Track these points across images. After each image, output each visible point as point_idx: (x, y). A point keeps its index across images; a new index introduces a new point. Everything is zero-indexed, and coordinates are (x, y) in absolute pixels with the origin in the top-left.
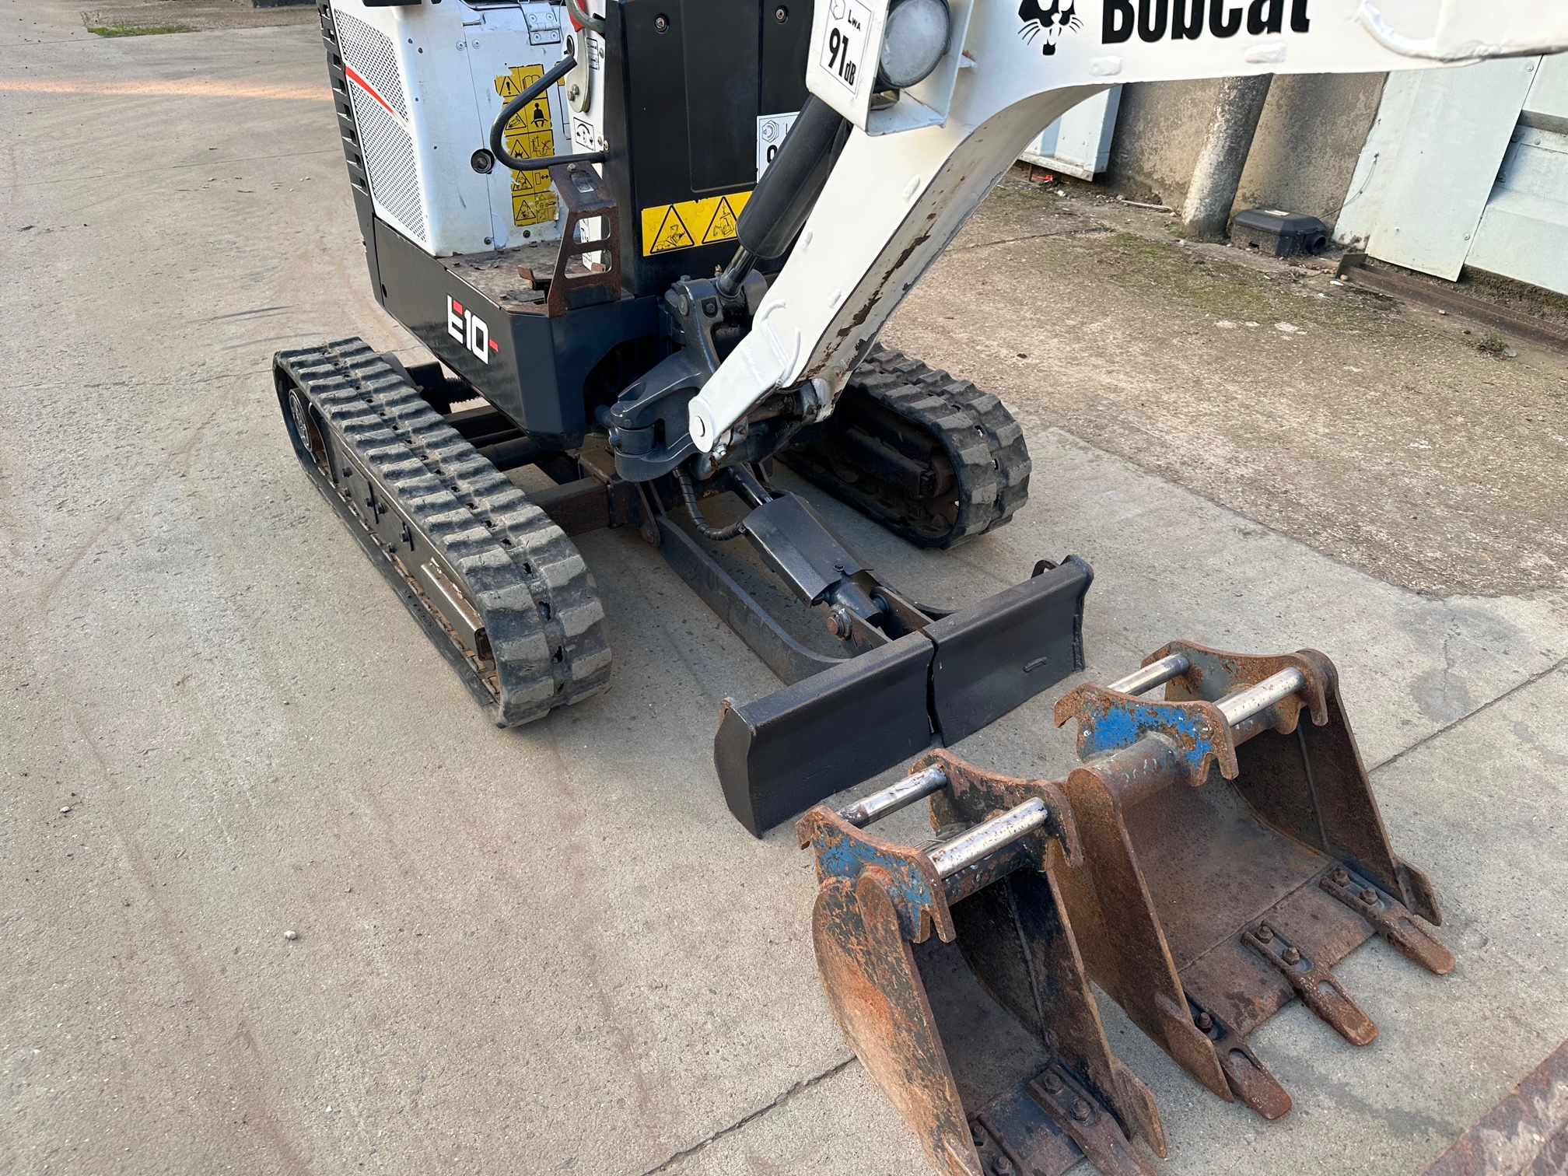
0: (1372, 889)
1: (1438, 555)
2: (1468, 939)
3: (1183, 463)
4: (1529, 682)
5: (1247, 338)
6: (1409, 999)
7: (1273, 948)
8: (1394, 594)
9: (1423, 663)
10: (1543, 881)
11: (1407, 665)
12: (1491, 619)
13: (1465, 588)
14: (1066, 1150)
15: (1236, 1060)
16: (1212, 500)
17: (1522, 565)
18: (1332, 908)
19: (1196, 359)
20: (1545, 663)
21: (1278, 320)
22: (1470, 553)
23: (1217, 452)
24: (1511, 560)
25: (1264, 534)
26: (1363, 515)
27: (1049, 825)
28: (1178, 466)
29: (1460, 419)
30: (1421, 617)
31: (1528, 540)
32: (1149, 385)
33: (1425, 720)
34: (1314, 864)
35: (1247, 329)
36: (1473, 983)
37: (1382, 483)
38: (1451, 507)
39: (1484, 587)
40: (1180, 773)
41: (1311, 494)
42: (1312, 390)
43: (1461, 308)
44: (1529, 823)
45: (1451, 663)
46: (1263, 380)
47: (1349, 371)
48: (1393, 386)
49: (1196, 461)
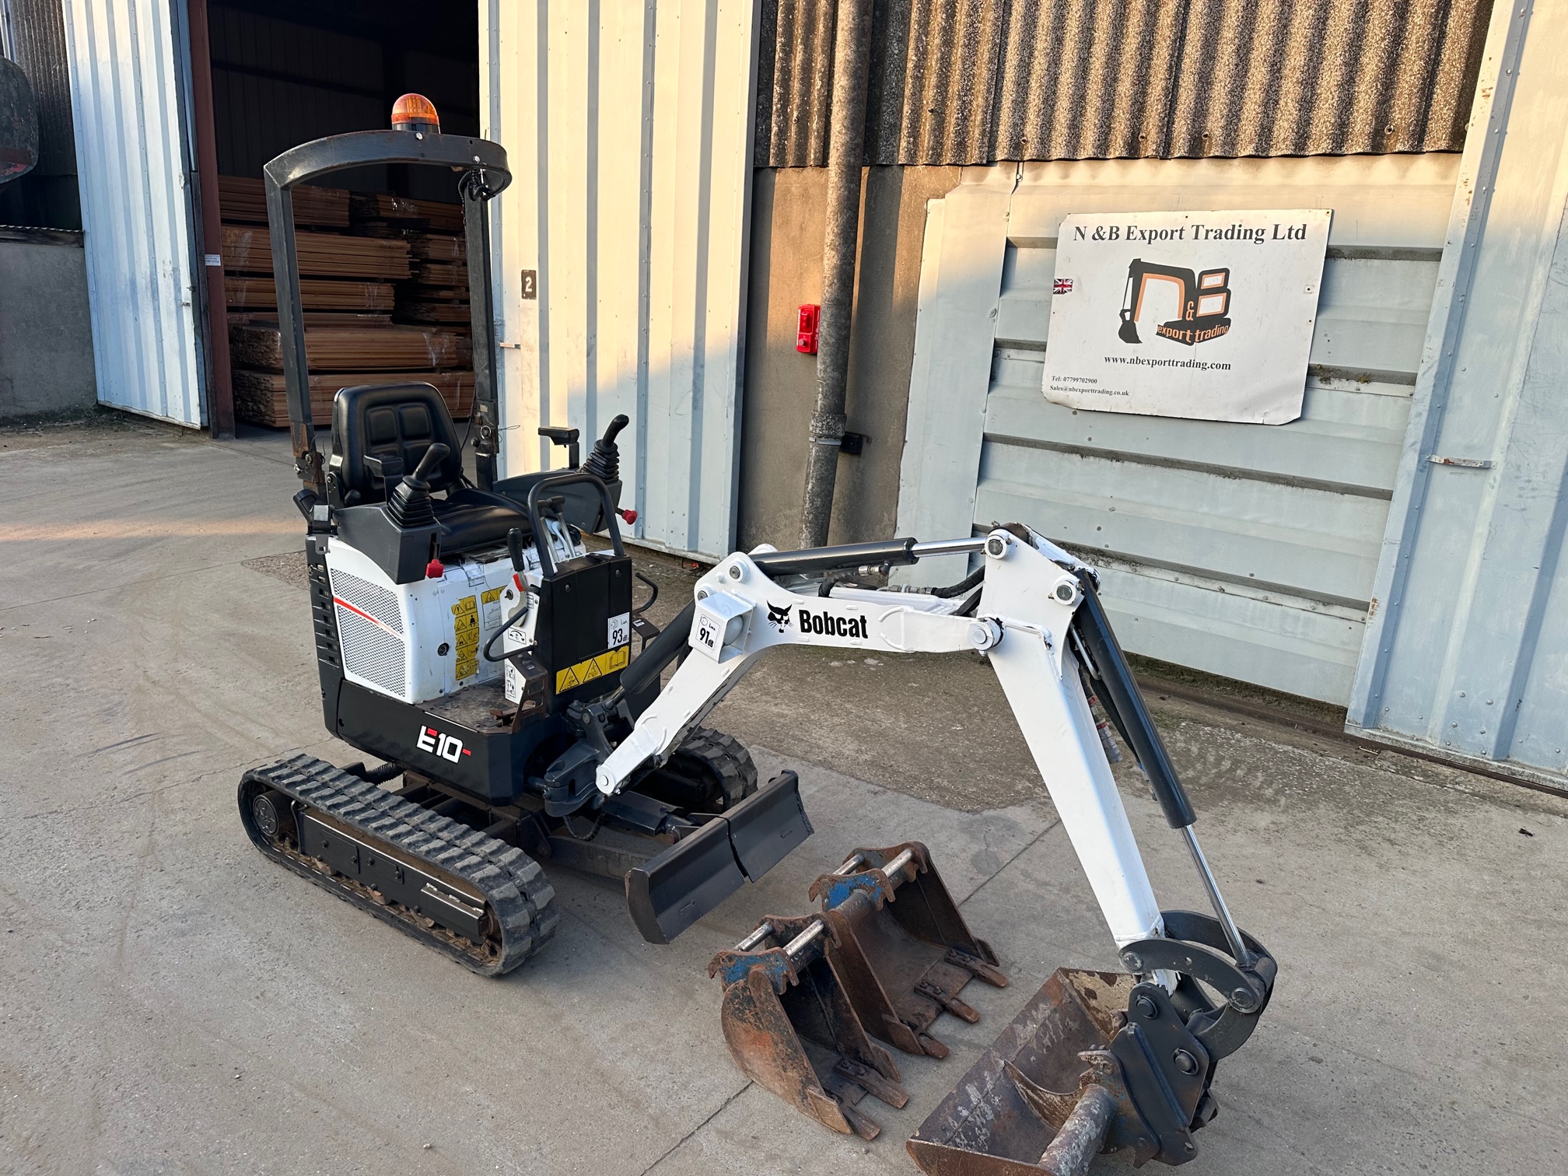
0: (967, 955)
1: (975, 789)
2: (1013, 971)
3: (833, 757)
4: (1026, 849)
5: (850, 671)
6: (991, 1001)
7: (929, 990)
8: (956, 814)
9: (975, 848)
10: (1042, 940)
11: (968, 850)
12: (1004, 820)
13: (990, 806)
14: (858, 1090)
15: (923, 1038)
16: (853, 776)
17: (1016, 789)
18: (951, 969)
19: (824, 690)
20: (1033, 838)
21: (865, 658)
22: (990, 786)
23: (850, 748)
24: (1009, 787)
25: (884, 792)
26: (934, 773)
27: (825, 932)
28: (830, 759)
29: (976, 709)
30: (971, 824)
31: (1018, 774)
32: (801, 711)
33: (980, 876)
34: (939, 952)
35: (849, 665)
36: (1017, 988)
37: (941, 753)
38: (976, 761)
39: (999, 803)
40: (872, 905)
41: (904, 765)
42: (894, 702)
44: (1033, 915)
45: (988, 846)
46: (865, 699)
47: (912, 687)
48: (937, 693)
49: (839, 755)
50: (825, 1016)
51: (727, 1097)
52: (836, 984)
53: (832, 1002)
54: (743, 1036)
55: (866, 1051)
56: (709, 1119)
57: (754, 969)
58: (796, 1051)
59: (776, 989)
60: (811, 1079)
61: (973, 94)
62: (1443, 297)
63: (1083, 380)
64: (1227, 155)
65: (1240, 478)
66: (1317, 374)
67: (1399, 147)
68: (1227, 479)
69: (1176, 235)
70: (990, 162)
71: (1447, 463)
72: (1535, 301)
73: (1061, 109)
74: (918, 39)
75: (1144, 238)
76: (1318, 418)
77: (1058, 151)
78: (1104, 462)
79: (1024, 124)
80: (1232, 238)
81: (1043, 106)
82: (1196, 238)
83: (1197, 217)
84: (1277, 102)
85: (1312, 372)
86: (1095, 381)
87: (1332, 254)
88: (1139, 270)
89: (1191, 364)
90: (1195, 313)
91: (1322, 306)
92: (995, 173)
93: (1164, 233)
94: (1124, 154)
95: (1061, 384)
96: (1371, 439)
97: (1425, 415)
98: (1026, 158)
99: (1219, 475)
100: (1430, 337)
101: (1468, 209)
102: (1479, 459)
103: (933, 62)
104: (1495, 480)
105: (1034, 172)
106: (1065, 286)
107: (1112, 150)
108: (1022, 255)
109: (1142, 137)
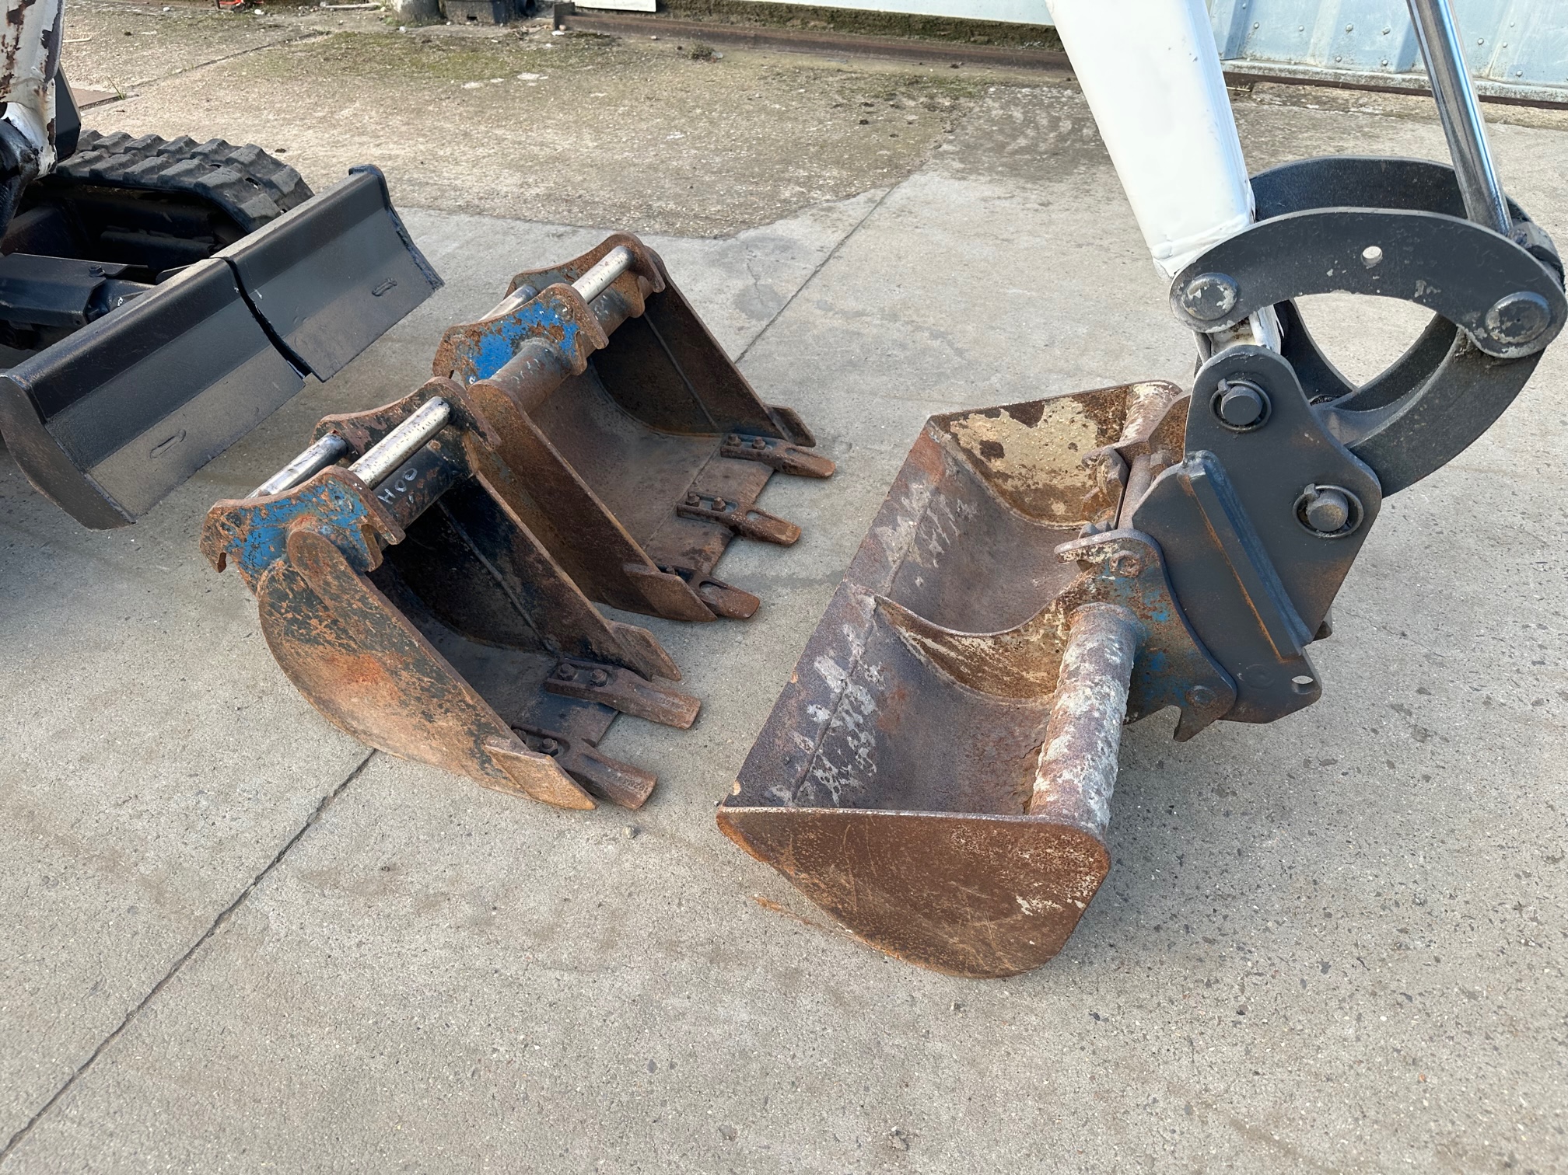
0: (759, 438)
1: (719, 207)
2: (838, 450)
3: (481, 198)
4: (816, 272)
5: (497, 92)
6: (814, 503)
7: (705, 507)
8: (697, 244)
9: (737, 284)
10: (874, 394)
11: (726, 290)
12: (773, 240)
13: (747, 224)
14: (600, 715)
15: (707, 590)
16: (519, 219)
17: (783, 197)
18: (736, 466)
19: (457, 118)
20: (822, 256)
21: (519, 73)
22: (742, 200)
23: (509, 182)
24: (772, 196)
25: (574, 233)
26: (650, 196)
27: (455, 419)
28: (476, 202)
29: (699, 111)
30: (723, 253)
31: (781, 179)
32: (422, 147)
33: (754, 322)
34: (714, 443)
35: (494, 85)
36: (852, 475)
37: (656, 170)
38: (715, 173)
39: (761, 219)
40: (562, 365)
41: (602, 193)
42: (571, 118)
43: (667, 30)
44: (851, 362)
45: (757, 278)
46: (525, 120)
47: (597, 98)
48: (636, 99)
49: (493, 194)
50: (506, 594)
51: (320, 796)
52: (512, 527)
53: (513, 562)
54: (325, 671)
55: (602, 637)
56: (282, 853)
57: (294, 528)
58: (440, 678)
59: (355, 562)
60: (487, 725)
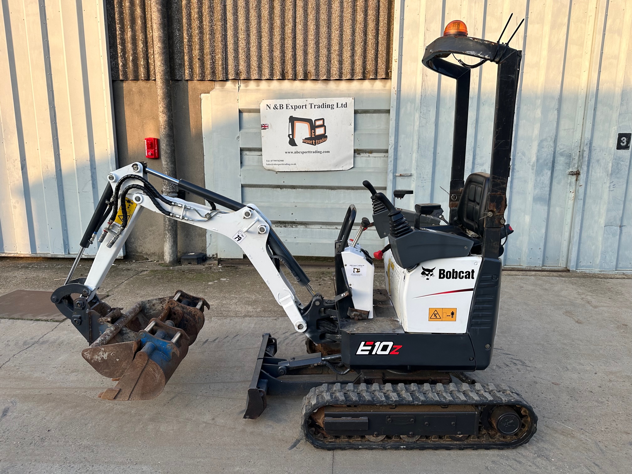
21: (220, 278)
35: (217, 283)
61: (215, 53)
62: (392, 123)
63: (278, 161)
64: (317, 79)
65: (337, 189)
66: (357, 152)
67: (371, 77)
68: (332, 190)
69: (304, 107)
70: (227, 80)
71: (401, 175)
72: (417, 123)
73: (253, 61)
74: (188, 30)
75: (293, 108)
76: (359, 166)
77: (255, 76)
78: (289, 190)
79: (238, 65)
80: (323, 108)
81: (246, 59)
82: (311, 108)
83: (310, 101)
84: (330, 61)
85: (355, 151)
86: (283, 161)
87: (356, 112)
88: (292, 120)
89: (316, 152)
90: (315, 134)
91: (355, 129)
92: (229, 84)
93: (300, 106)
94: (281, 78)
95: (270, 163)
96: (376, 171)
97: (393, 161)
98: (241, 79)
99: (330, 189)
100: (391, 137)
101: (396, 96)
102: (409, 173)
103: (196, 39)
104: (414, 179)
105: (245, 84)
106: (266, 126)
107: (275, 76)
108: (245, 115)
109: (286, 72)
